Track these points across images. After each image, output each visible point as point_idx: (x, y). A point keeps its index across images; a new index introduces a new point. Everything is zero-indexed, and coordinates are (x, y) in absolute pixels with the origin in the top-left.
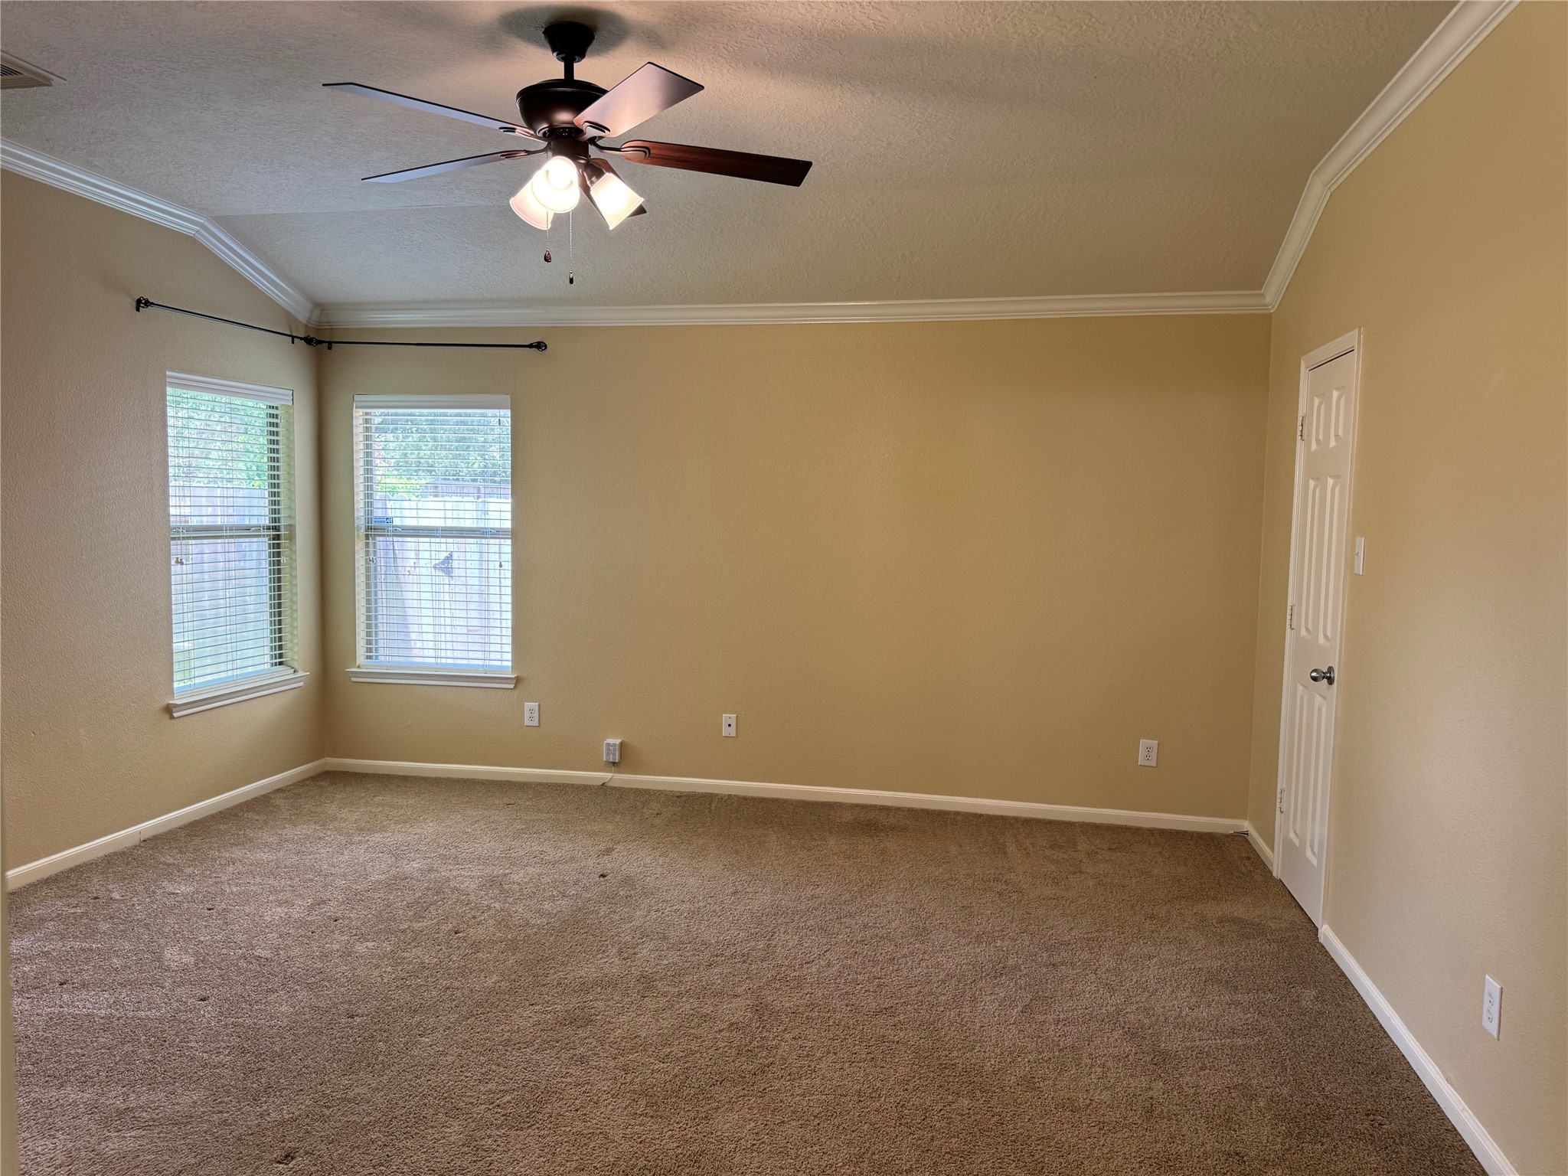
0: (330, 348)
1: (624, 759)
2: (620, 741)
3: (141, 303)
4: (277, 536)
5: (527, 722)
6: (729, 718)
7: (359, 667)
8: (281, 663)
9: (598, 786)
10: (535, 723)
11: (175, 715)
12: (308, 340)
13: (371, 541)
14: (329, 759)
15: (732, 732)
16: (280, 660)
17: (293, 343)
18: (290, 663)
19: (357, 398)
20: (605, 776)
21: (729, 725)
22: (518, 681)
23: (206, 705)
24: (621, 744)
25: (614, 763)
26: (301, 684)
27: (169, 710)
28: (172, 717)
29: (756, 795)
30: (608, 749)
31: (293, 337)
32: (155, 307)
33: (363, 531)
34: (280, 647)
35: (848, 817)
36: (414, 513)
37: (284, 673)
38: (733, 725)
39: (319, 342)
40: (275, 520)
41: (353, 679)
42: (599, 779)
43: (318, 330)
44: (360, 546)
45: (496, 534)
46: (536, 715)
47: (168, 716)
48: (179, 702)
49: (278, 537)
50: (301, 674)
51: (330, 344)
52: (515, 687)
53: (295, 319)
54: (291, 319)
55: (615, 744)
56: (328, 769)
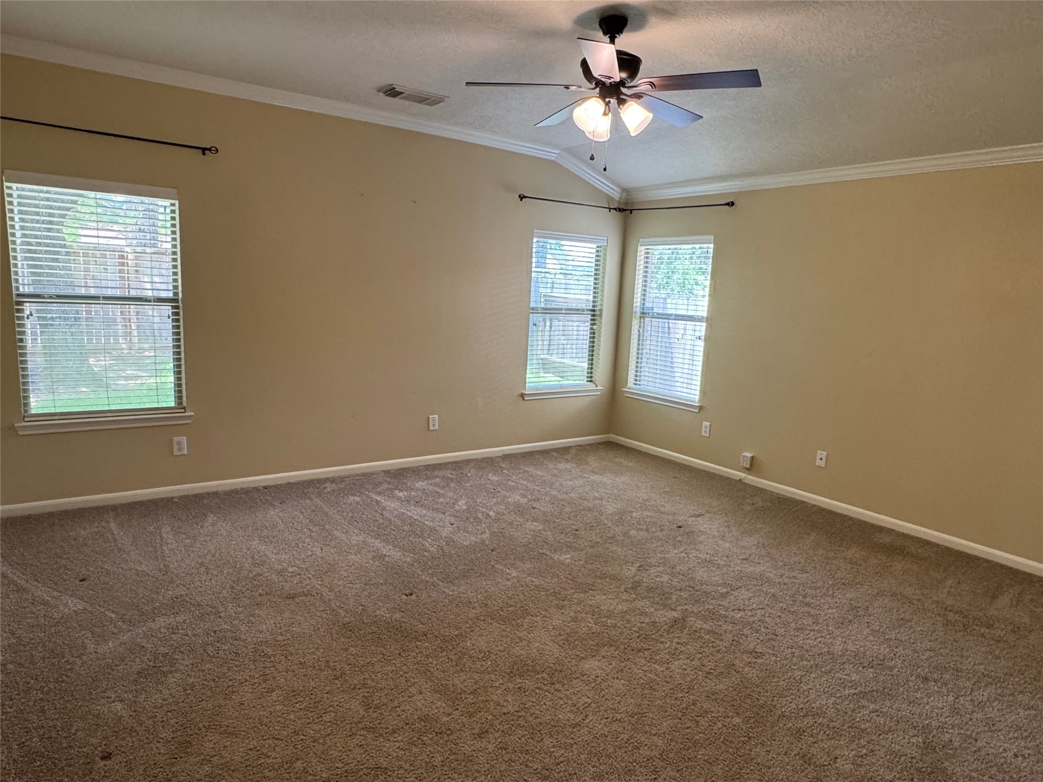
0: (631, 213)
1: (753, 466)
2: (752, 455)
3: (522, 197)
4: (595, 315)
5: (703, 434)
6: (822, 454)
7: (629, 388)
8: (591, 381)
9: (736, 480)
10: (707, 435)
11: (526, 399)
12: (620, 210)
13: (642, 320)
14: (612, 435)
15: (822, 464)
16: (590, 379)
17: (610, 211)
18: (595, 382)
19: (641, 240)
20: (742, 475)
21: (821, 459)
22: (701, 408)
23: (544, 396)
24: (752, 458)
25: (747, 469)
26: (599, 393)
27: (522, 396)
28: (524, 399)
29: (834, 510)
30: (743, 458)
31: (610, 209)
32: (528, 199)
33: (638, 314)
34: (591, 373)
35: (887, 539)
36: (674, 306)
37: (591, 386)
38: (824, 459)
39: (624, 210)
40: (594, 306)
41: (626, 395)
42: (737, 476)
43: (626, 204)
44: (635, 323)
45: (700, 320)
46: (708, 430)
47: (522, 399)
48: (527, 393)
49: (593, 315)
50: (599, 388)
51: (631, 211)
52: (699, 412)
53: (612, 198)
54: (610, 198)
55: (747, 456)
56: (611, 440)
